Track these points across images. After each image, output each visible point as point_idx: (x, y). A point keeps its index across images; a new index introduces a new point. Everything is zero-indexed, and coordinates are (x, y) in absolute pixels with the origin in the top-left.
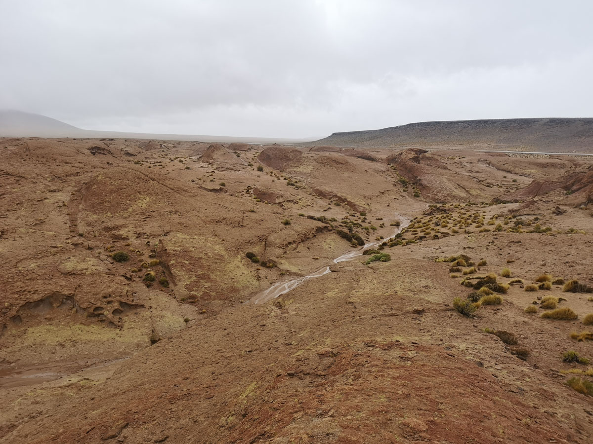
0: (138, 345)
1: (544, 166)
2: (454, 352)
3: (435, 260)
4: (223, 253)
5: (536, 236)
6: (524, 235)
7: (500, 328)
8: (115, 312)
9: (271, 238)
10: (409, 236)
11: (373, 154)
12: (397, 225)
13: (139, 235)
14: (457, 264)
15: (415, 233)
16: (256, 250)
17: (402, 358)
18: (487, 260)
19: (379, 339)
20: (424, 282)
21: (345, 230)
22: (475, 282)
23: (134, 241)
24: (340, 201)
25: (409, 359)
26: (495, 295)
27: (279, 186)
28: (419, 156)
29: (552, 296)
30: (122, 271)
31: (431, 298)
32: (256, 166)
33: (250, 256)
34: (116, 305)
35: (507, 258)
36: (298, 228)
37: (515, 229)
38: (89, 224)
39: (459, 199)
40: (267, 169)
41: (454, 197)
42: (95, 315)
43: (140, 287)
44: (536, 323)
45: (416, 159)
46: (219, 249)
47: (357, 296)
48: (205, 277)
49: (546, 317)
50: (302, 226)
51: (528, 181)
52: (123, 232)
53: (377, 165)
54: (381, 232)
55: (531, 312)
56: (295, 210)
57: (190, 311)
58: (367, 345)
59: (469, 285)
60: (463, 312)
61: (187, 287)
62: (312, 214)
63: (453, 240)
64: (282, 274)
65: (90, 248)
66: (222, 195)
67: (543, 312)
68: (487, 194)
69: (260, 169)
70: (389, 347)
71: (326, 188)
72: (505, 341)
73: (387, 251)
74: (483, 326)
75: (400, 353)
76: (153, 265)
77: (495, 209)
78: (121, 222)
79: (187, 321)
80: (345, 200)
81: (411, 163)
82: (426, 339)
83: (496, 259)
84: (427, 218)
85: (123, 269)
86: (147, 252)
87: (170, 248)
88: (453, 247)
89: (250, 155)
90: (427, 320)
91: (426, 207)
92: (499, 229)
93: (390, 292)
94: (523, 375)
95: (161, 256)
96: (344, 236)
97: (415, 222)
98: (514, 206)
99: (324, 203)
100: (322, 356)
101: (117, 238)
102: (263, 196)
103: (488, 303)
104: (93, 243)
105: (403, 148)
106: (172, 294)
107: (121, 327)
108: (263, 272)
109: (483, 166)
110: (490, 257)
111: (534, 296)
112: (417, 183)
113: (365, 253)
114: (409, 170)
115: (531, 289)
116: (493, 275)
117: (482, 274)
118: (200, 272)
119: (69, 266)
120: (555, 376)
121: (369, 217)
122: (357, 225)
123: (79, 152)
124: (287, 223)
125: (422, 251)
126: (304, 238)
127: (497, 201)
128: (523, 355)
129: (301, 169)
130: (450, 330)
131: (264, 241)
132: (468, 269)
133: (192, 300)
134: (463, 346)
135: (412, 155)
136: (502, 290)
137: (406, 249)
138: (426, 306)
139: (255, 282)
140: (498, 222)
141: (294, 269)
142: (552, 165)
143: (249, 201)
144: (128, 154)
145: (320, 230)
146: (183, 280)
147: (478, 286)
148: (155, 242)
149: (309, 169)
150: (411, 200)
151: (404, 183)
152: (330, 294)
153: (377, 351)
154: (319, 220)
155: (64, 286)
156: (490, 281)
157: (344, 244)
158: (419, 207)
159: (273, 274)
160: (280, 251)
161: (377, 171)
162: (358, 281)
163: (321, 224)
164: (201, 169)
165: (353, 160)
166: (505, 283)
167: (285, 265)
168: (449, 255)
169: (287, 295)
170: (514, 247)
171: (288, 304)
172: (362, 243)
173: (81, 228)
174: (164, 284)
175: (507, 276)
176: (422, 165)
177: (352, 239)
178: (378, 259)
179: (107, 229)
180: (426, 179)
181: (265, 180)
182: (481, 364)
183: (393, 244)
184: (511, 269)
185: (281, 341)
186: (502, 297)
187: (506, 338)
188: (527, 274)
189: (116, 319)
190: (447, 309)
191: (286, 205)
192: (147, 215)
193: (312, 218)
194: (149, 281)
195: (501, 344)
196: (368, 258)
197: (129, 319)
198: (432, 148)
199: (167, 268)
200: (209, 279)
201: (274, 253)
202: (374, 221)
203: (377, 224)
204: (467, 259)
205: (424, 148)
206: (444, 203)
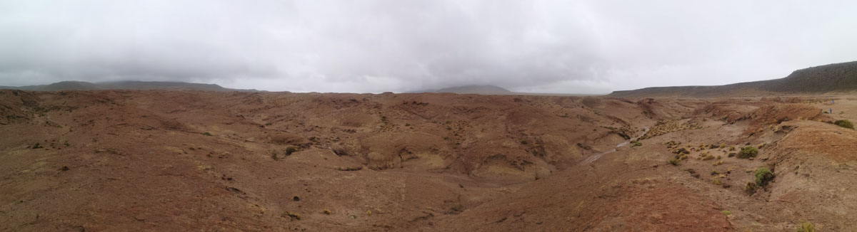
0: (531, 179)
1: (698, 104)
2: (672, 181)
3: (661, 144)
4: (567, 143)
5: (698, 130)
6: (693, 130)
7: (688, 167)
8: (522, 164)
9: (588, 137)
10: (649, 135)
11: (631, 101)
12: (644, 130)
13: (532, 134)
14: (669, 145)
15: (652, 133)
16: (581, 142)
17: (650, 187)
18: (682, 142)
19: (639, 180)
20: (657, 154)
21: (622, 133)
22: (677, 151)
23: (529, 136)
24: (618, 120)
25: (653, 187)
26: (686, 155)
27: (591, 114)
28: (651, 101)
29: (705, 152)
30: (525, 148)
31: (660, 160)
32: (581, 106)
33: (579, 145)
34: (522, 161)
35: (688, 140)
36: (600, 132)
37: (690, 129)
38: (512, 129)
39: (669, 118)
40: (585, 107)
41: (666, 118)
42: (514, 164)
43: (532, 155)
44: (701, 163)
45: (650, 103)
46: (565, 141)
47: (628, 161)
48: (559, 153)
49: (704, 160)
50: (601, 131)
51: (693, 109)
52: (525, 132)
53: (633, 105)
54: (637, 133)
55: (699, 159)
56: (598, 124)
57: (553, 168)
58: (634, 182)
59: (676, 153)
60: (674, 164)
61: (551, 157)
62: (606, 126)
63: (667, 135)
64: (593, 152)
65: (512, 138)
66: (566, 119)
67: (703, 158)
68: (679, 116)
69: (583, 107)
70: (644, 183)
71: (612, 115)
72: (691, 173)
73: (640, 141)
74: (682, 168)
75: (649, 185)
76: (537, 147)
77: (682, 121)
78: (525, 128)
79: (551, 172)
80: (620, 120)
81: (648, 104)
82: (660, 178)
83: (684, 141)
84: (656, 127)
85: (525, 147)
86: (535, 142)
87: (544, 140)
88: (667, 138)
89: (578, 101)
90: (659, 169)
91: (656, 122)
92: (685, 129)
93: (643, 159)
94: (699, 184)
95: (540, 143)
96: (621, 135)
97: (651, 128)
98: (689, 119)
99: (611, 121)
100: (614, 188)
101: (524, 135)
102: (584, 119)
103: (683, 159)
104: (514, 136)
105: (643, 98)
106: (545, 160)
107: (524, 171)
108: (585, 151)
109: (677, 105)
110: (682, 140)
111: (699, 153)
112: (651, 112)
113: (631, 142)
114: (647, 107)
115: (698, 150)
116: (684, 147)
117: (680, 147)
118: (557, 151)
119: (504, 144)
120: (709, 181)
121: (631, 127)
122: (627, 130)
123: (510, 100)
124: (595, 130)
125: (655, 141)
126: (603, 136)
127: (683, 118)
128: (697, 177)
129: (600, 107)
130: (669, 172)
131: (585, 138)
132: (674, 146)
133: (554, 163)
134: (675, 178)
135: (648, 101)
136: (687, 153)
137: (649, 140)
138: (658, 164)
139: (582, 156)
140: (684, 126)
141: (599, 150)
142: (701, 103)
143: (578, 121)
144: (529, 101)
145: (609, 133)
146: (550, 154)
147: (679, 153)
148: (538, 137)
149: (604, 107)
150: (649, 120)
151: (645, 113)
152: (615, 160)
153: (638, 185)
154: (609, 128)
155: (502, 151)
156: (683, 150)
157: (621, 138)
158: (652, 123)
159: (589, 152)
160: (592, 142)
161: (634, 108)
162: (628, 155)
163: (610, 130)
164: (557, 107)
165: (623, 103)
166: (688, 150)
167: (595, 148)
168: (667, 142)
169: (596, 161)
170: (691, 135)
171: (597, 164)
172: (629, 138)
173: (510, 130)
174: (541, 155)
175: (689, 147)
176: (652, 105)
177: (624, 136)
178: (636, 145)
179: (519, 131)
180: (654, 111)
181: (585, 112)
182: (682, 184)
183: (643, 138)
184: (690, 144)
185: (594, 182)
186: (688, 155)
187: (691, 171)
188: (696, 145)
189: (522, 167)
190: (667, 164)
191: (594, 122)
192: (535, 126)
193: (606, 127)
194: (535, 154)
195: (689, 174)
196: (632, 145)
197: (527, 168)
198: (656, 98)
199: (543, 149)
200: (560, 154)
201: (590, 143)
202: (634, 129)
203: (635, 130)
204: (674, 142)
205: (653, 98)
206: (662, 120)
